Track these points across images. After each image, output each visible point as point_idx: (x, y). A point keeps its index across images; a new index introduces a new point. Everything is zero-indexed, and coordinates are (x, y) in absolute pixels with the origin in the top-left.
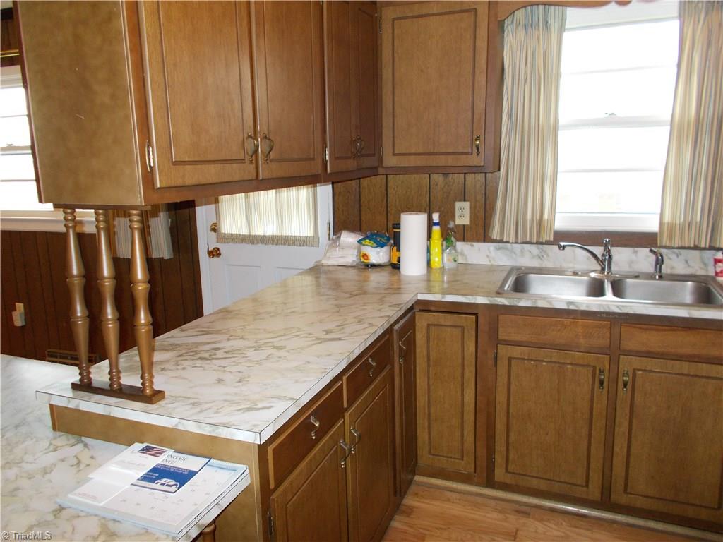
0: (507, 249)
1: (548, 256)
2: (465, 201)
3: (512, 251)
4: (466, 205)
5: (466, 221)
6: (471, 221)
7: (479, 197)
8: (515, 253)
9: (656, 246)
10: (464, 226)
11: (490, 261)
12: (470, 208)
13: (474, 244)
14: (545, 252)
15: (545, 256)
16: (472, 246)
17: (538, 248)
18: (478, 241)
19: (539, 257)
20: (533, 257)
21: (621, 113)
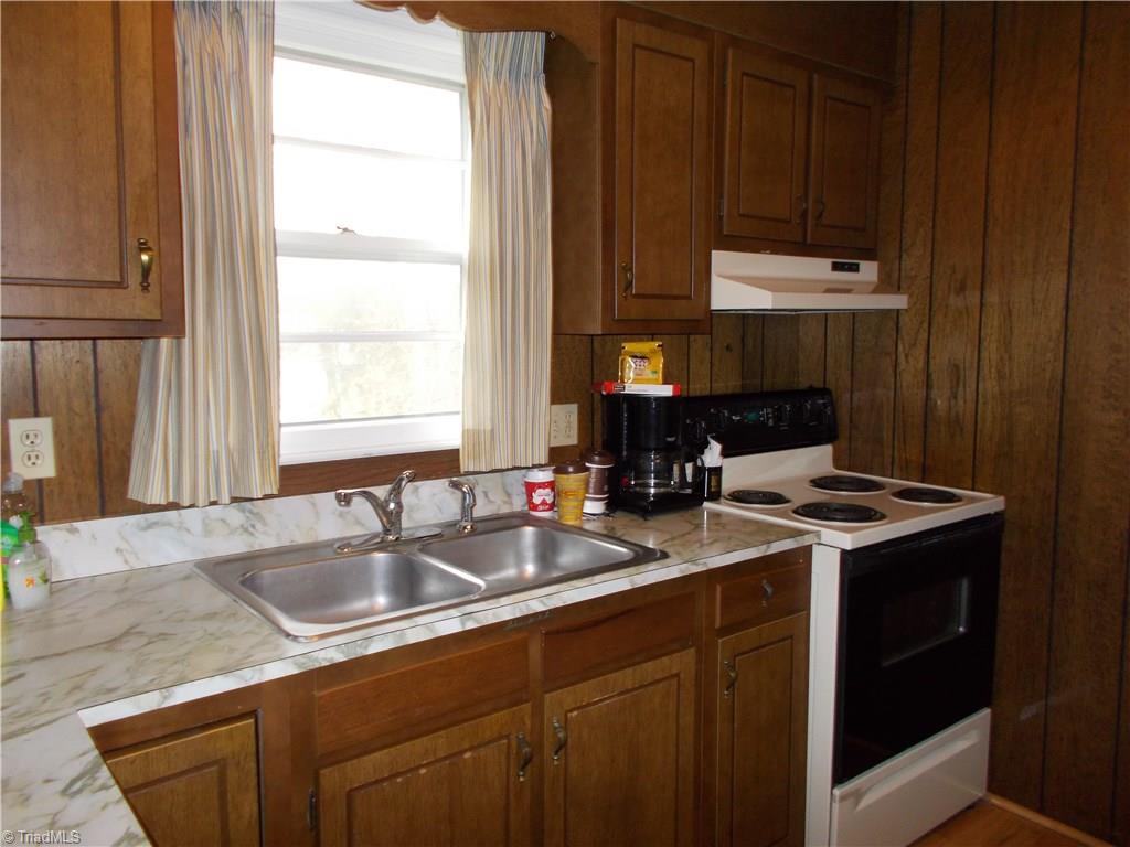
0: (169, 524)
1: (265, 524)
2: (37, 414)
3: (182, 528)
4: (44, 425)
5: (46, 469)
6: (60, 467)
7: (78, 404)
8: (188, 531)
9: (458, 473)
10: (40, 481)
11: (126, 562)
12: (57, 433)
13: (79, 525)
14: (257, 515)
15: (258, 526)
16: (74, 531)
17: (243, 511)
18: (84, 517)
19: (246, 530)
20: (233, 532)
21: (365, 227)
